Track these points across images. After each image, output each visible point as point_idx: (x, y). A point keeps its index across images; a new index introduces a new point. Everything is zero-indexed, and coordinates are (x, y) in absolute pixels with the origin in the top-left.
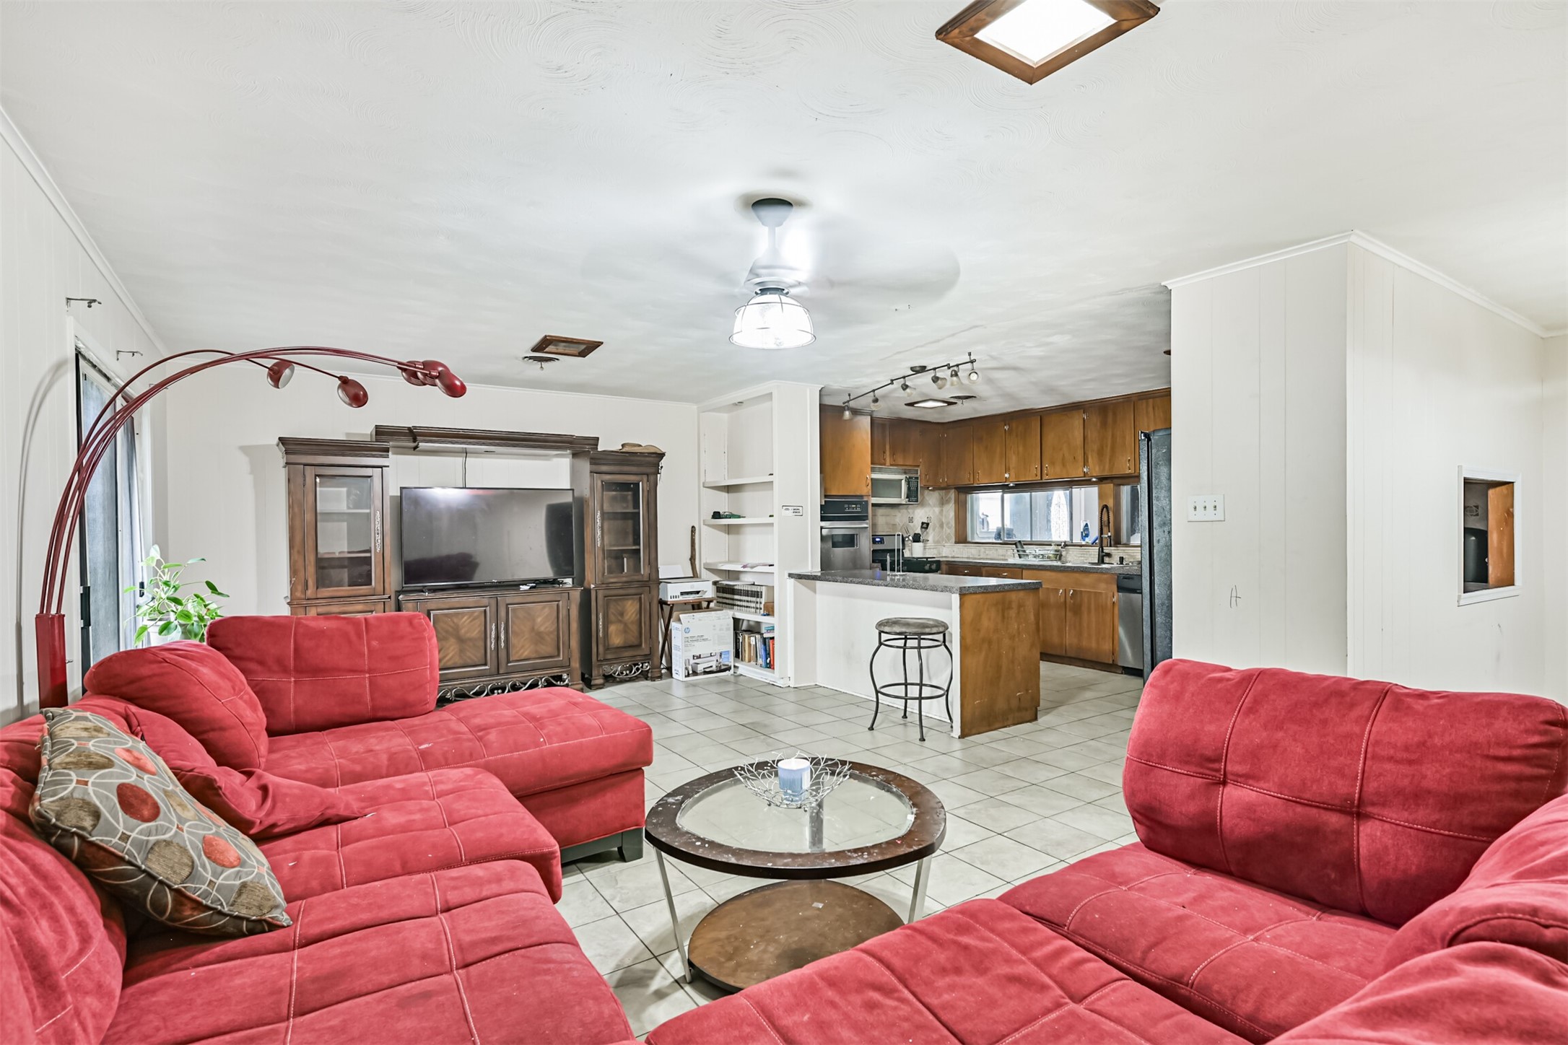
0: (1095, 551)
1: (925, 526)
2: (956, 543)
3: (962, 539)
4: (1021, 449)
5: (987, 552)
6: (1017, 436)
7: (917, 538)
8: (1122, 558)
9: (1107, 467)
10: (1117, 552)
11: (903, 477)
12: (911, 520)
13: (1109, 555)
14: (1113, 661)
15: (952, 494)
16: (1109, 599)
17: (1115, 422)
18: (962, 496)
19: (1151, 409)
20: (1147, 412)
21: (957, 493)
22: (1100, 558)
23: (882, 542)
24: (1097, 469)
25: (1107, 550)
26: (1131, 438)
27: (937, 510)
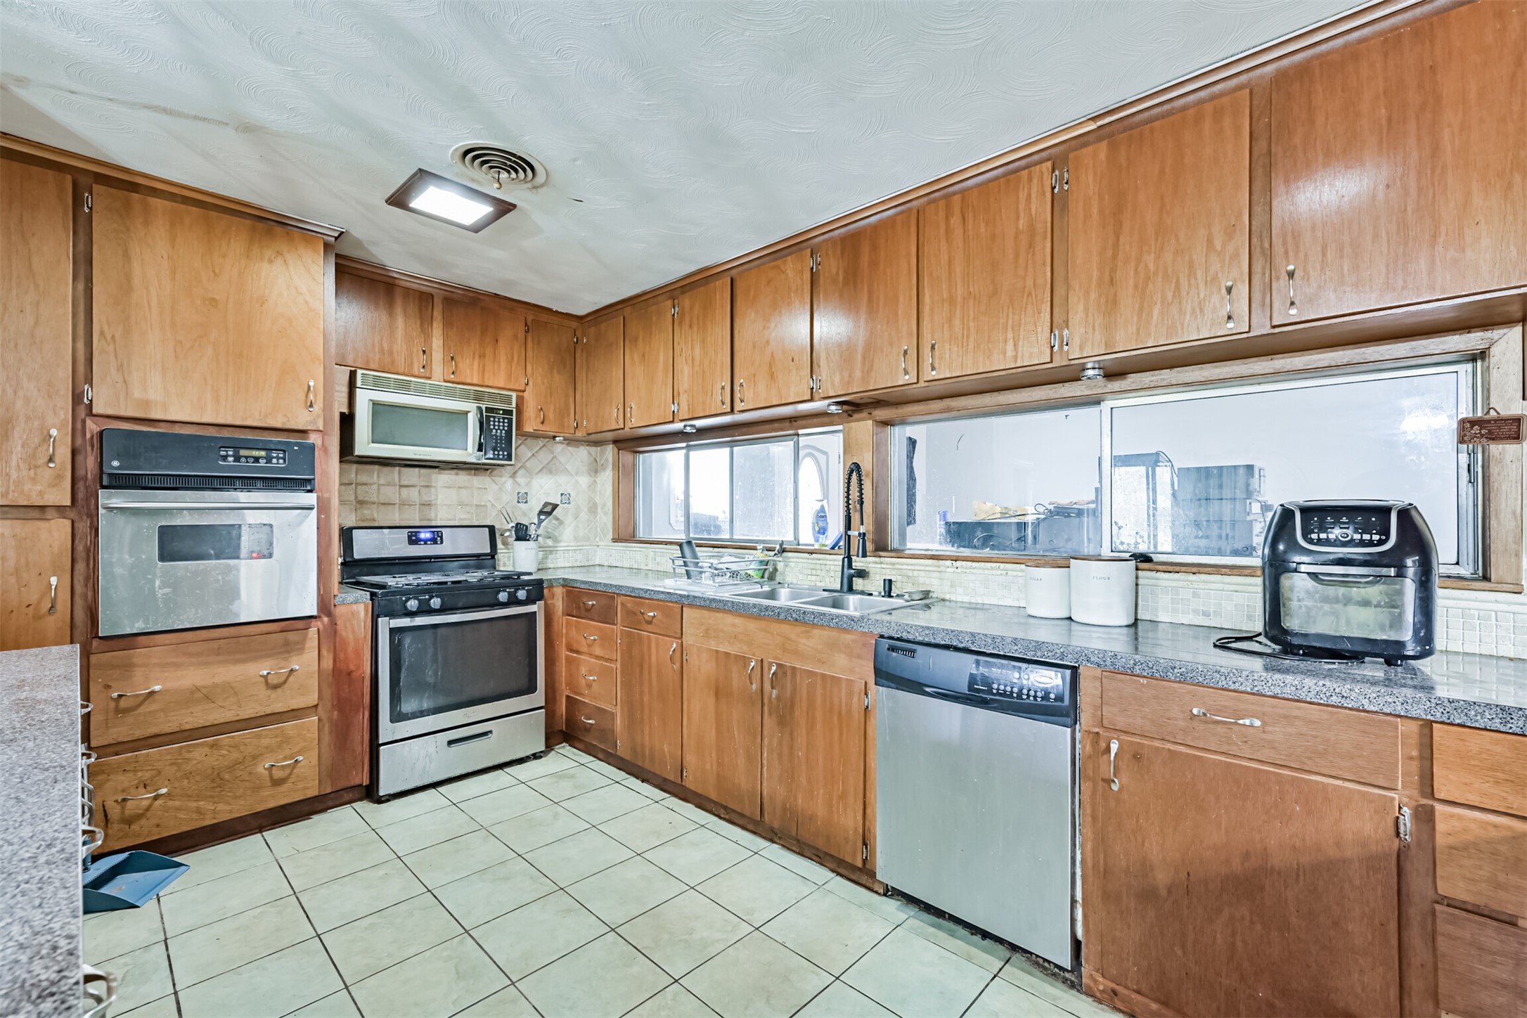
0: (837, 560)
1: (548, 510)
2: (615, 540)
3: (625, 534)
4: (697, 351)
5: (658, 559)
6: (691, 326)
7: (522, 533)
8: (890, 581)
9: (858, 374)
10: (878, 568)
11: (471, 407)
12: (523, 498)
13: (862, 574)
14: (865, 861)
15: (610, 450)
16: (855, 700)
17: (874, 264)
18: (626, 457)
19: (955, 221)
20: (948, 231)
21: (616, 450)
22: (845, 580)
23: (436, 539)
24: (837, 379)
25: (858, 563)
26: (910, 299)
27: (584, 480)
